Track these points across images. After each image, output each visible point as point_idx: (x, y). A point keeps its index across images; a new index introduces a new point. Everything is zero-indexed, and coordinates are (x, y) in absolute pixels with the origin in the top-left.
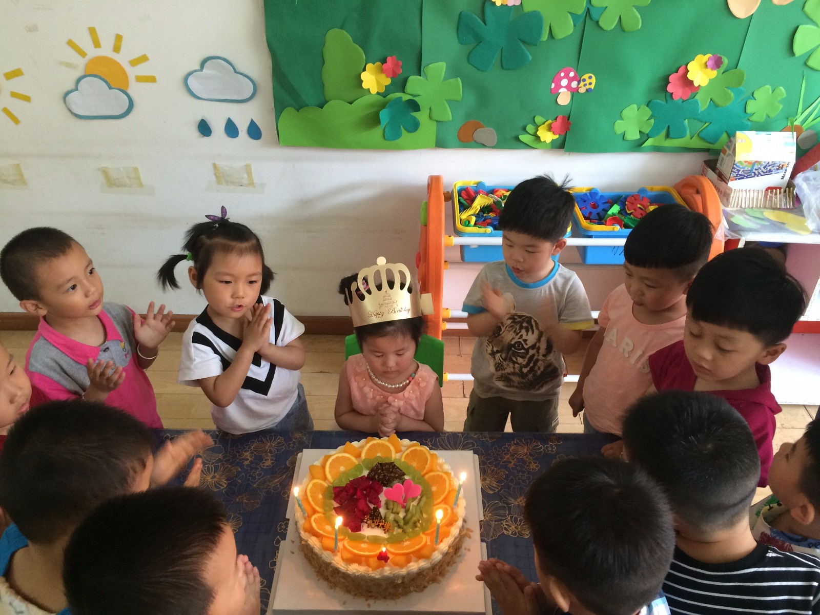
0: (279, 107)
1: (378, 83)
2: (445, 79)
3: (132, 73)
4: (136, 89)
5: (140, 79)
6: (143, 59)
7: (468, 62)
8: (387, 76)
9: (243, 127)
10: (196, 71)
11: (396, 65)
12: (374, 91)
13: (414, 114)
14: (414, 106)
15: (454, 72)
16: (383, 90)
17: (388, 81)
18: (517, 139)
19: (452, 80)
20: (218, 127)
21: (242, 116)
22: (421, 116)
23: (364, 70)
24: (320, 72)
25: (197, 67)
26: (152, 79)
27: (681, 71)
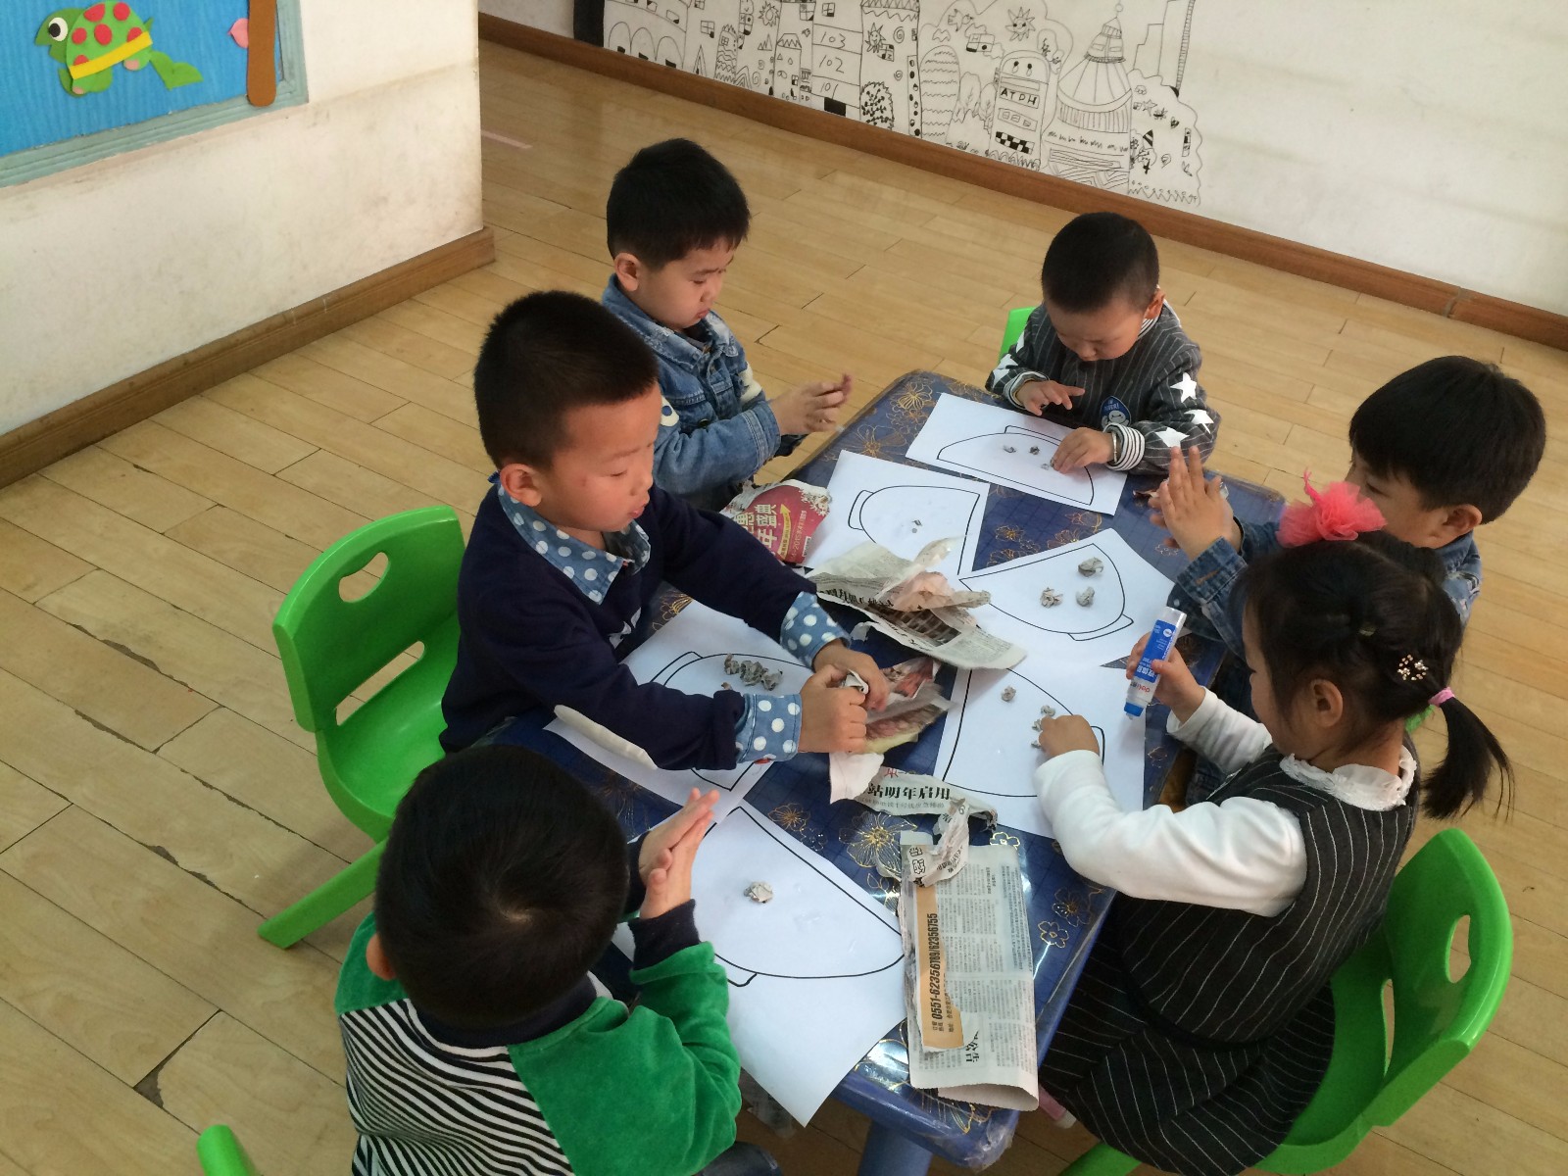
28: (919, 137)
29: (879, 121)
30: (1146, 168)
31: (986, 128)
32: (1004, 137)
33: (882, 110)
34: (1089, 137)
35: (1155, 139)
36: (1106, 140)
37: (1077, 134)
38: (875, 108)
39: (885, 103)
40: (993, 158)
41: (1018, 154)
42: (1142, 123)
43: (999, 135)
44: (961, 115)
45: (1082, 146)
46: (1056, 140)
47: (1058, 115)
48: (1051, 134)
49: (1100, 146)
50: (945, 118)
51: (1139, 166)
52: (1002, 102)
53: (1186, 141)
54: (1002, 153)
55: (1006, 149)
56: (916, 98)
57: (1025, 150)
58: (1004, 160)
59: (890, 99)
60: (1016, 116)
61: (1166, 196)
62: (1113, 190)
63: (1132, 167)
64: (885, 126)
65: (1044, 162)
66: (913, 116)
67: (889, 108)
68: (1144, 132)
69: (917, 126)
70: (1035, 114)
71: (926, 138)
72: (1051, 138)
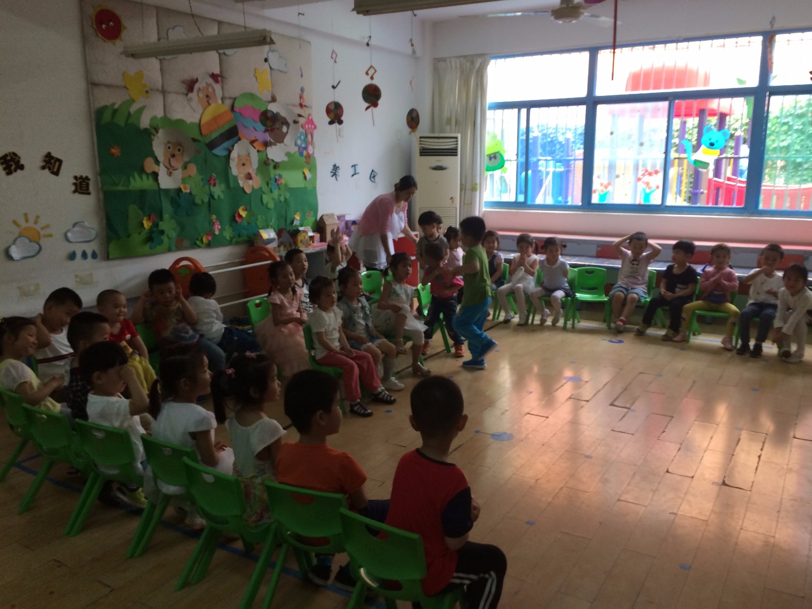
0: (109, 239)
2: (170, 221)
3: (42, 233)
4: (43, 241)
5: (45, 236)
6: (48, 226)
7: (176, 214)
8: (152, 222)
9: (89, 253)
11: (154, 217)
12: (148, 228)
14: (162, 232)
15: (172, 218)
16: (151, 227)
17: (150, 224)
18: (195, 243)
20: (79, 255)
21: (89, 248)
22: (164, 238)
23: (144, 220)
24: (127, 223)
25: (70, 227)
26: (51, 235)
27: (237, 212)
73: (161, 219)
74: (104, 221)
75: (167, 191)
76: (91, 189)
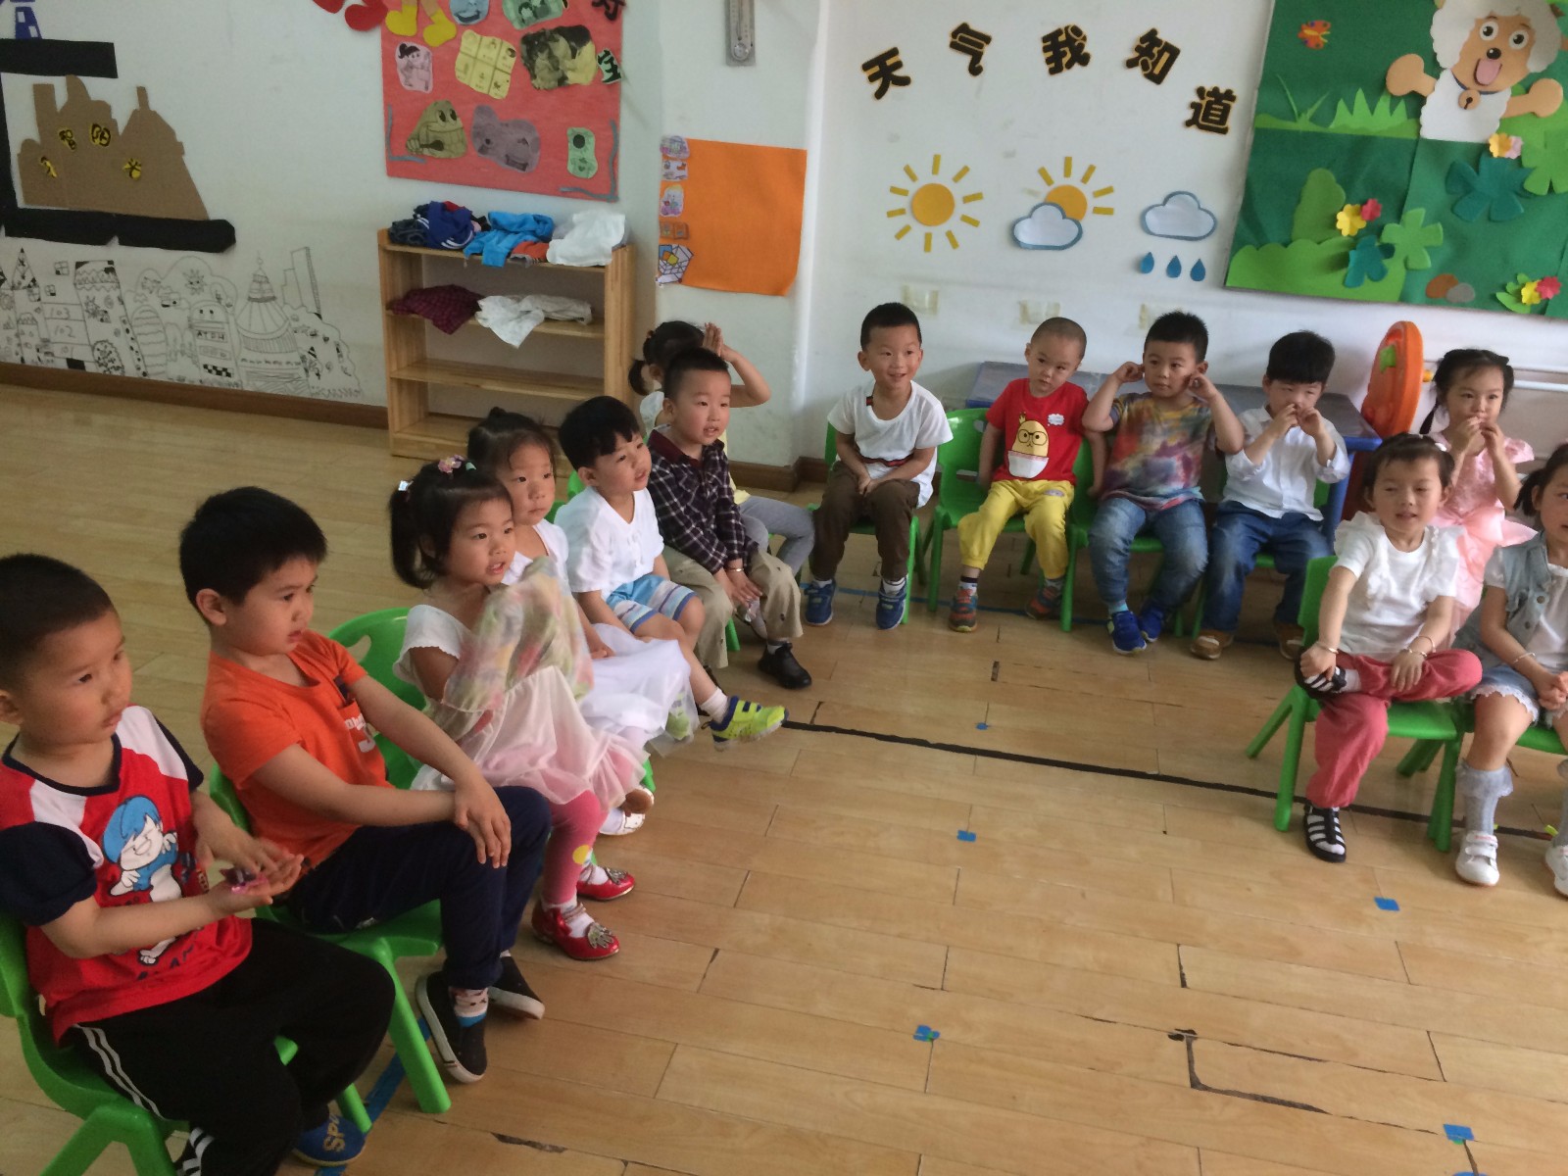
0: (1237, 243)
1: (1352, 224)
2: (1424, 225)
3: (1092, 202)
4: (1089, 221)
5: (1097, 210)
6: (1109, 190)
7: (1452, 210)
8: (1363, 218)
9: (1187, 266)
10: (1157, 205)
11: (1376, 208)
12: (1345, 233)
13: (1386, 262)
14: (1388, 251)
15: (1434, 218)
16: (1355, 233)
17: (1361, 224)
18: (1491, 297)
19: (1432, 227)
20: (1161, 264)
21: (1188, 259)
22: (1394, 267)
23: (1342, 210)
24: (1293, 211)
25: (1160, 201)
26: (1109, 211)
28: (146, 378)
29: (112, 370)
30: (318, 375)
31: (195, 363)
32: (210, 368)
33: (112, 361)
34: (271, 358)
35: (317, 352)
36: (283, 358)
37: (262, 357)
38: (106, 360)
39: (113, 355)
40: (206, 385)
41: (224, 379)
42: (304, 343)
43: (205, 367)
44: (173, 356)
45: (268, 366)
46: (248, 364)
47: (243, 345)
48: (244, 360)
49: (280, 363)
50: (161, 360)
51: (312, 374)
52: (200, 342)
53: (338, 350)
54: (212, 380)
55: (213, 376)
56: (136, 348)
57: (228, 375)
58: (216, 385)
59: (116, 352)
60: (213, 351)
61: (339, 393)
62: (301, 395)
63: (308, 376)
64: (118, 373)
65: (245, 382)
66: (137, 362)
67: (116, 358)
68: (308, 349)
69: (143, 369)
70: (226, 347)
71: (153, 378)
72: (244, 363)
73: (1398, 216)
74: (1240, 201)
75: (1439, 148)
76: (1232, 122)
